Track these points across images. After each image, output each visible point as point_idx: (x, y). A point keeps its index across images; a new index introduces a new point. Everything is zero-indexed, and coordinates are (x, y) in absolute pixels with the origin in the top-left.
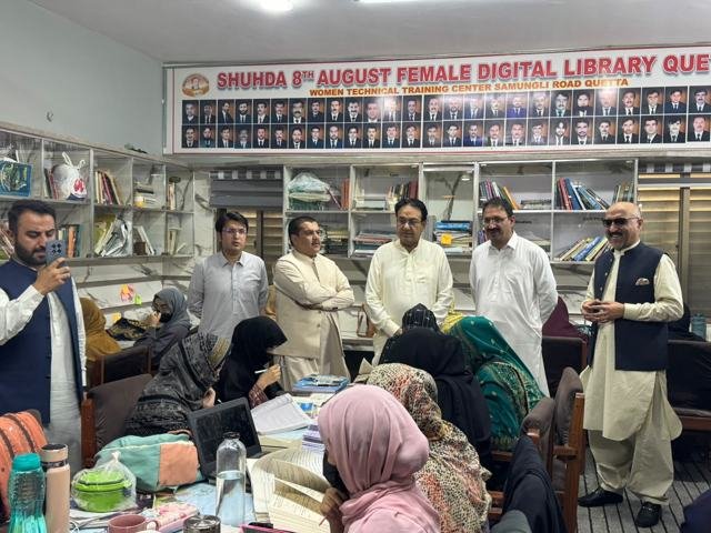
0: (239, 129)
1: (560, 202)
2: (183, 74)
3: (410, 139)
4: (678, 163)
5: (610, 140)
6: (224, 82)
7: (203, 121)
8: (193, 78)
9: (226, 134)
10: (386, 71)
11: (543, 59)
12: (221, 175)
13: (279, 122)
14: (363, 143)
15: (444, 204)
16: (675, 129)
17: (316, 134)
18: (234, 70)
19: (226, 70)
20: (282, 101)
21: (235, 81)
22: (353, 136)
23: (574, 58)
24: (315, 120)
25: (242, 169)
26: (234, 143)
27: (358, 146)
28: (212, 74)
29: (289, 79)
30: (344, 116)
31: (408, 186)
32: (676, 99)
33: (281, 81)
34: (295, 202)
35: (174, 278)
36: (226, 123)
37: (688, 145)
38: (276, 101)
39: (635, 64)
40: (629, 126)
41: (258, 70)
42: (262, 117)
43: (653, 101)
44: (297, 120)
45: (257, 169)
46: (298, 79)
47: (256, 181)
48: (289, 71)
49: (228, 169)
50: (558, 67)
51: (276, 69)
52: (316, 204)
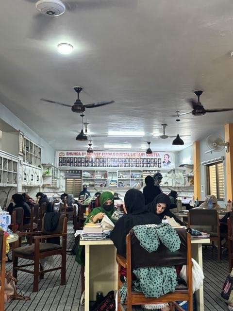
0: (71, 163)
1: (131, 177)
2: (59, 152)
3: (105, 165)
4: (149, 171)
5: (139, 167)
6: (68, 154)
7: (63, 161)
8: (61, 153)
9: (68, 164)
10: (100, 153)
11: (127, 153)
12: (68, 172)
13: (79, 162)
14: (96, 166)
15: (111, 177)
16: (148, 165)
17: (86, 164)
18: (70, 152)
19: (68, 152)
20: (80, 158)
21: (70, 154)
22: (94, 165)
23: (132, 153)
24: (86, 162)
25: (72, 171)
26: (70, 165)
27: (95, 166)
28: (65, 152)
29: (81, 154)
30: (92, 161)
31: (105, 174)
32: (148, 160)
33: (80, 154)
34: (84, 177)
35: (56, 192)
36: (68, 162)
37: (150, 168)
38: (78, 158)
39: (142, 154)
40: (141, 164)
41: (75, 152)
42: (75, 161)
43: (145, 160)
44: (83, 161)
45: (75, 171)
46: (83, 154)
47: (75, 173)
48: (81, 152)
49: (69, 171)
50: (130, 154)
51: (79, 152)
52: (88, 177)
